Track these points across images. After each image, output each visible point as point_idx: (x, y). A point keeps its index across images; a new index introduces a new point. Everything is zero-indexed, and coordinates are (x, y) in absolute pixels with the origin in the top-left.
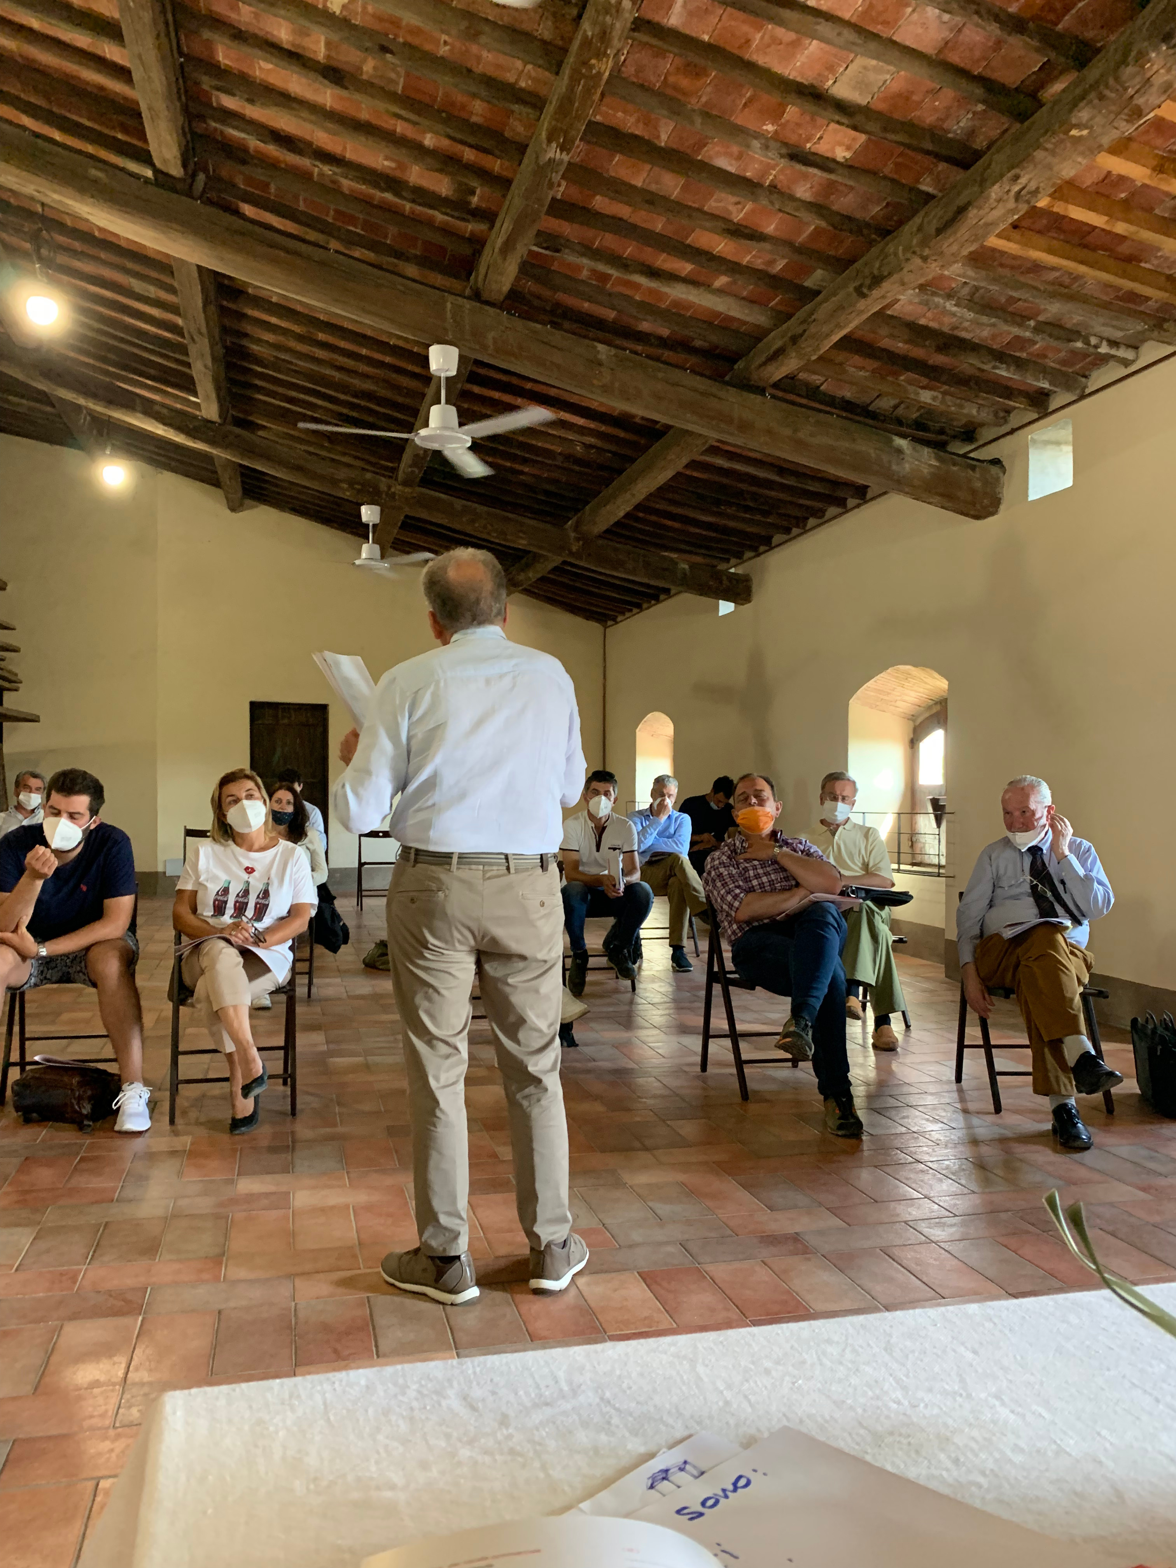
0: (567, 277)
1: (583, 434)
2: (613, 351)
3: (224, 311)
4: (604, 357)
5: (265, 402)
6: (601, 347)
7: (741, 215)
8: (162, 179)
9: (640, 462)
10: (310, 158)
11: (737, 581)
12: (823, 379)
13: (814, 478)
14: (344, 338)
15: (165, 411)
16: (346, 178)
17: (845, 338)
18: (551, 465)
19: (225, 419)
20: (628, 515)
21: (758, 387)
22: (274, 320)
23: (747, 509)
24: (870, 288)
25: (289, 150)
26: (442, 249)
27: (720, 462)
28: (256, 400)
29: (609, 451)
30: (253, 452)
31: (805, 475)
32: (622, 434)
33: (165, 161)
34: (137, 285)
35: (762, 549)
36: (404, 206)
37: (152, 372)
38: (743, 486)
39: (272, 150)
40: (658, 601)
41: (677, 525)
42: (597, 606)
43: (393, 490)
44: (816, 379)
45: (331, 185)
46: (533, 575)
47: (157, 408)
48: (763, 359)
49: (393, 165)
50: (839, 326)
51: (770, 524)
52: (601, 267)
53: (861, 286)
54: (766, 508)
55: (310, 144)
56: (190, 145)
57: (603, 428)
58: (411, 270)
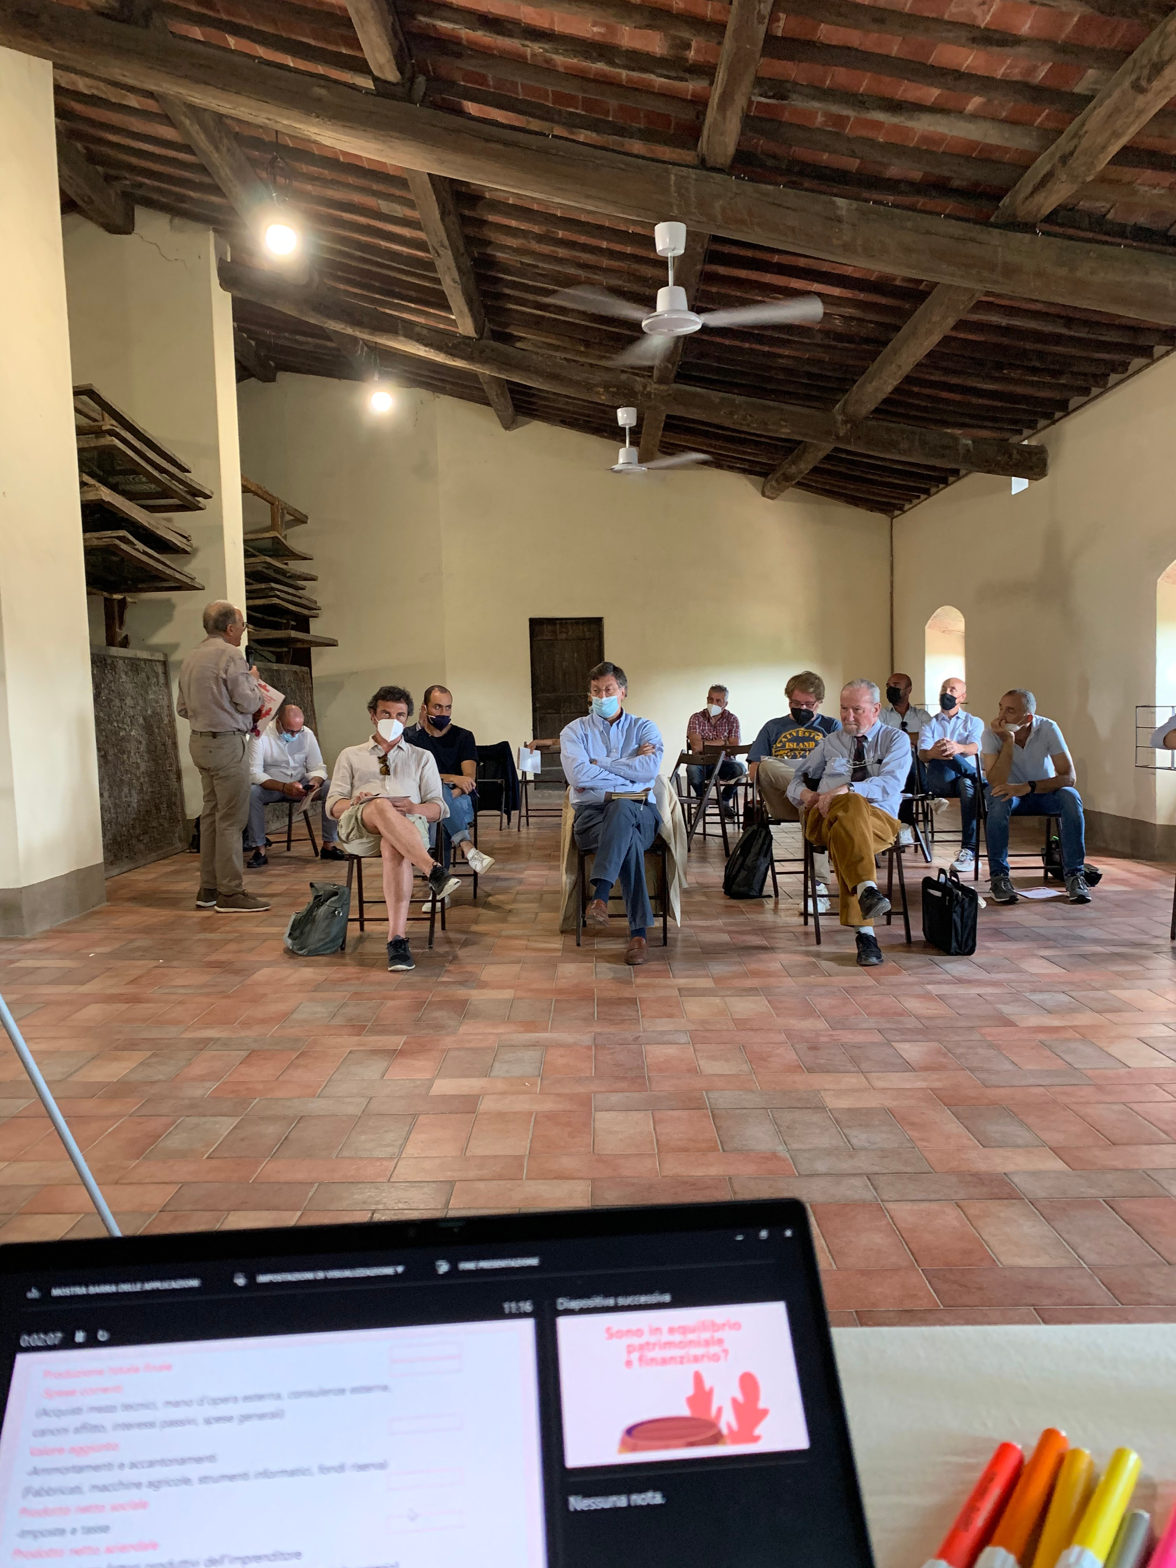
0: (800, 127)
1: (839, 305)
2: (855, 204)
3: (465, 221)
4: (844, 213)
5: (517, 311)
6: (840, 202)
7: (988, 18)
8: (383, 88)
9: (905, 329)
10: (518, 38)
11: (1030, 453)
12: (1108, 206)
13: (1110, 326)
14: (580, 233)
15: (425, 332)
16: (557, 53)
17: (1125, 148)
18: (809, 344)
19: (482, 335)
20: (896, 390)
21: (1026, 224)
22: (514, 223)
23: (1034, 370)
24: (1150, 80)
25: (498, 34)
26: (666, 118)
27: (995, 319)
28: (510, 309)
29: (871, 322)
30: (510, 365)
31: (1098, 324)
32: (883, 301)
33: (381, 67)
34: (385, 206)
35: (1058, 415)
36: (620, 74)
37: (412, 293)
38: (1029, 346)
39: (481, 36)
40: (947, 484)
41: (958, 397)
42: (879, 495)
43: (648, 389)
44: (1100, 205)
45: (546, 66)
46: (805, 466)
47: (418, 329)
48: (1029, 189)
49: (603, 30)
50: (1116, 135)
51: (1063, 384)
52: (836, 109)
53: (1139, 78)
54: (1057, 367)
55: (516, 23)
56: (404, 45)
57: (862, 296)
58: (637, 146)
